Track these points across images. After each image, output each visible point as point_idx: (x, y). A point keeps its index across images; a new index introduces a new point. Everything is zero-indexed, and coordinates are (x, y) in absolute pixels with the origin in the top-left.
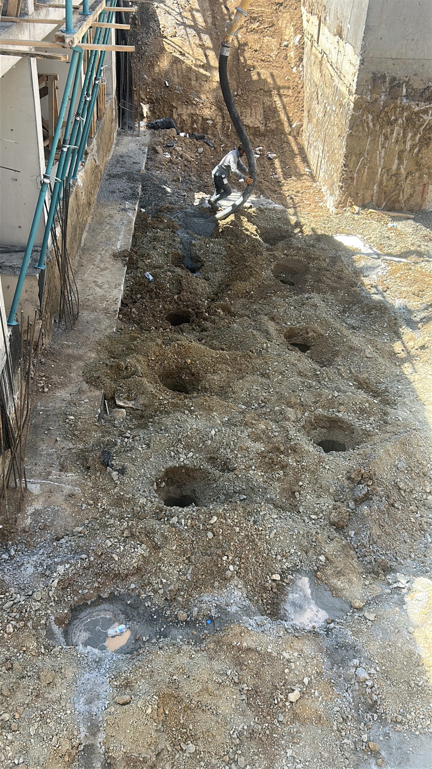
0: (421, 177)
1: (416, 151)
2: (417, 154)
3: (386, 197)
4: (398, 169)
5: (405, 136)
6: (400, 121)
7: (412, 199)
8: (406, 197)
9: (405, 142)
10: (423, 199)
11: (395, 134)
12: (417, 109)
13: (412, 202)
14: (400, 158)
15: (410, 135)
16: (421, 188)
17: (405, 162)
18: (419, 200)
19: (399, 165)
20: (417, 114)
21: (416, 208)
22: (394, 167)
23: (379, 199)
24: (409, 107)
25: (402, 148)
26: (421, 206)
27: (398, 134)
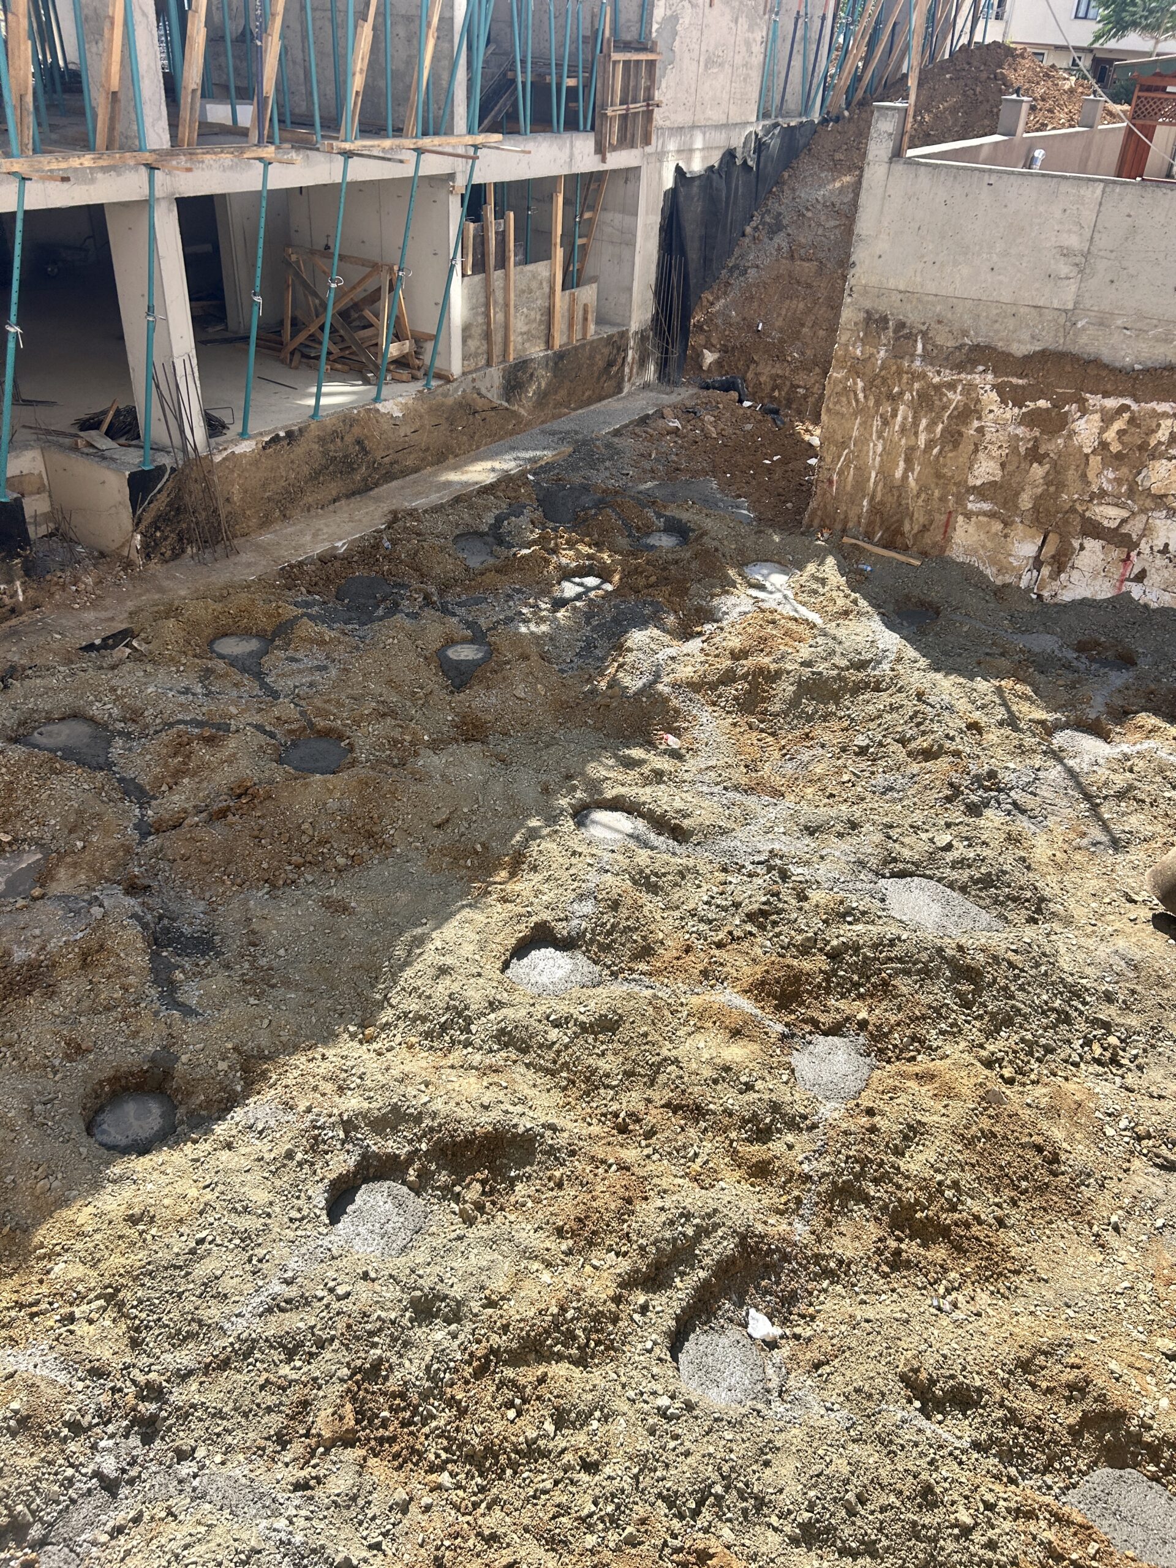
0: (943, 499)
1: (935, 451)
2: (937, 457)
3: (882, 523)
4: (905, 477)
5: (916, 424)
6: (907, 396)
7: (927, 534)
8: (916, 529)
9: (916, 434)
10: (947, 538)
11: (899, 418)
12: (936, 380)
13: (928, 539)
14: (908, 461)
15: (924, 422)
16: (944, 517)
17: (917, 468)
18: (939, 538)
19: (906, 471)
20: (937, 388)
21: (935, 552)
22: (898, 474)
23: (871, 523)
24: (923, 376)
25: (912, 443)
26: (943, 549)
27: (905, 418)
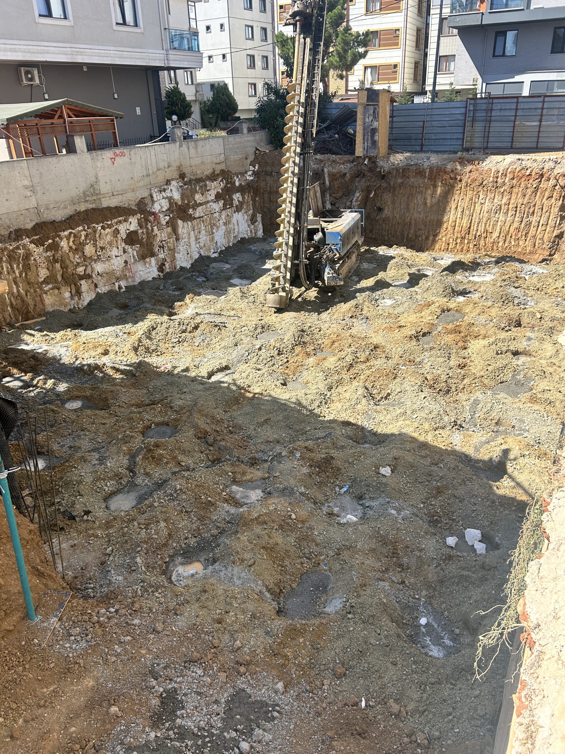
0: (35, 291)
1: (24, 275)
2: (26, 277)
3: (19, 312)
4: (18, 291)
5: (12, 268)
6: (4, 259)
7: (37, 308)
8: (32, 307)
9: (14, 272)
10: (43, 305)
11: (5, 269)
12: (11, 248)
13: (38, 310)
14: (16, 283)
15: (15, 266)
16: (39, 298)
17: (21, 285)
18: (41, 306)
19: (17, 288)
20: (13, 250)
21: (42, 313)
22: (15, 290)
23: (15, 315)
24: (6, 248)
25: (14, 276)
26: (45, 310)
27: (7, 268)
